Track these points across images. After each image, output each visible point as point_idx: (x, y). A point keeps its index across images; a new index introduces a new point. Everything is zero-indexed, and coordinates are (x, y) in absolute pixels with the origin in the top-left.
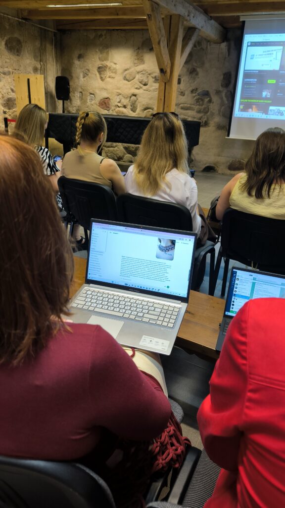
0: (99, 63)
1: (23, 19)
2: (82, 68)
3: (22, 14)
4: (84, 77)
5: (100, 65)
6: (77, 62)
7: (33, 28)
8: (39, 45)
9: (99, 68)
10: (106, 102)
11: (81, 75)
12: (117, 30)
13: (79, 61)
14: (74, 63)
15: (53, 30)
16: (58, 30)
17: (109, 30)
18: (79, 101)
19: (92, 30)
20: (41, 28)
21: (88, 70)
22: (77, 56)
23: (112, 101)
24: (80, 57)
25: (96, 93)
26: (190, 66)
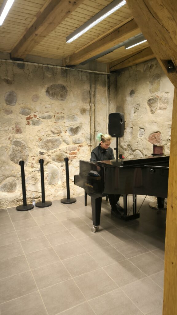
0: (149, 96)
1: (67, 66)
2: (133, 104)
3: (66, 62)
4: (135, 112)
5: (150, 98)
6: (129, 99)
7: (80, 73)
8: (89, 88)
9: (149, 100)
10: (156, 136)
11: (133, 111)
13: (131, 97)
14: (126, 100)
15: (107, 73)
16: (111, 72)
18: (130, 136)
19: (141, 63)
20: (91, 73)
21: (139, 105)
22: (129, 92)
23: (162, 135)
24: (132, 93)
25: (146, 127)
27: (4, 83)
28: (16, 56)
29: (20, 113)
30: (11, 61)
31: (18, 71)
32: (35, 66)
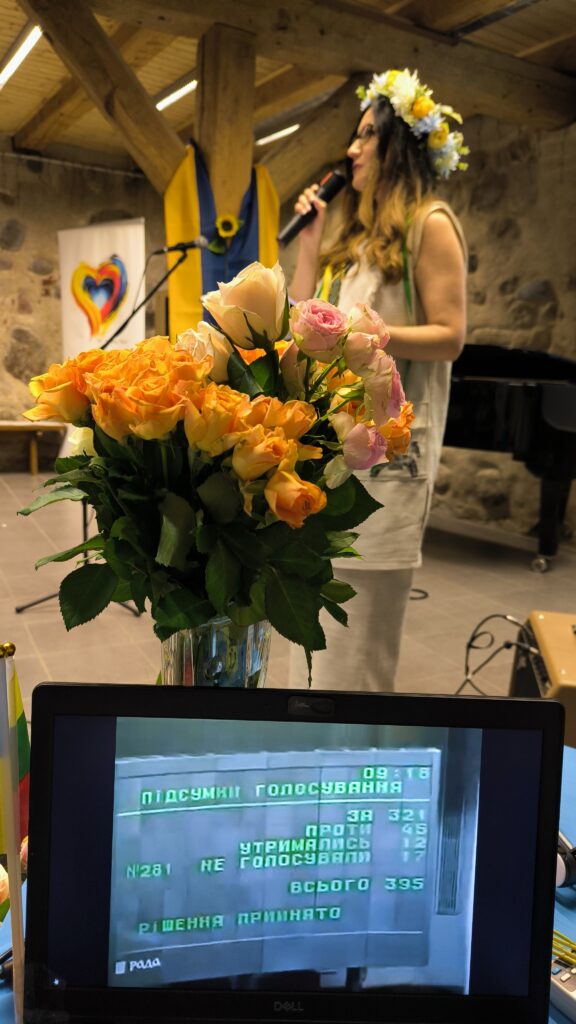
26: (499, 216)
28: (24, 145)
29: (29, 269)
30: (14, 155)
31: (27, 175)
32: (64, 167)
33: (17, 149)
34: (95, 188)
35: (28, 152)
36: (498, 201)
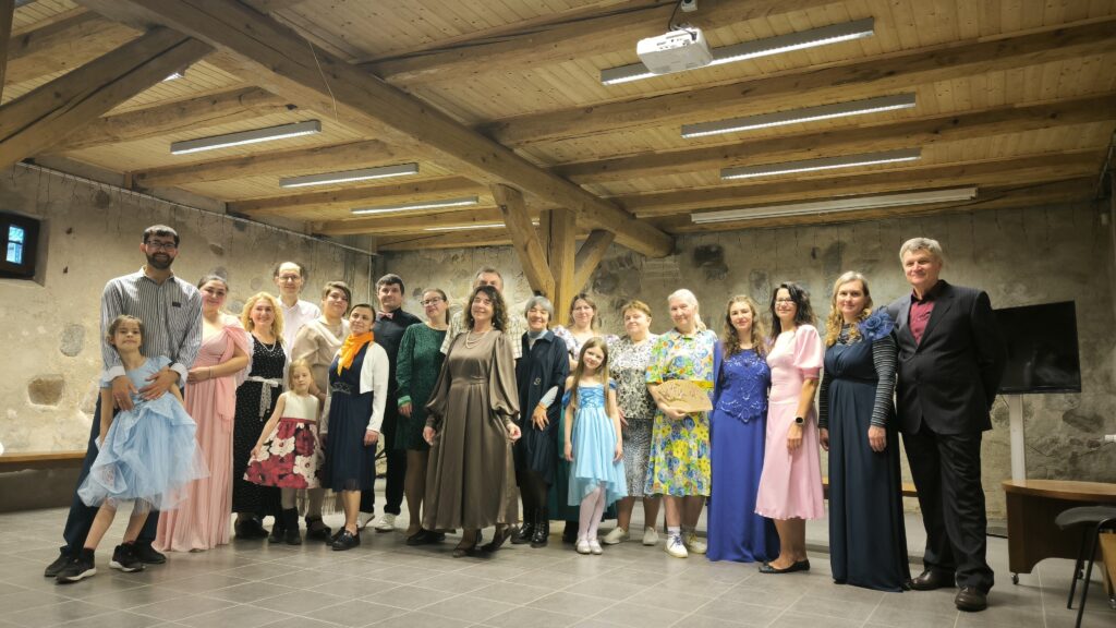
1: (313, 235)
3: (313, 228)
7: (333, 249)
12: (484, 247)
15: (370, 253)
16: (380, 252)
17: (469, 248)
19: (440, 249)
20: (347, 250)
26: (616, 297)
27: (212, 254)
30: (230, 217)
31: (237, 234)
33: (228, 212)
34: (283, 247)
35: (240, 216)
36: (613, 289)
